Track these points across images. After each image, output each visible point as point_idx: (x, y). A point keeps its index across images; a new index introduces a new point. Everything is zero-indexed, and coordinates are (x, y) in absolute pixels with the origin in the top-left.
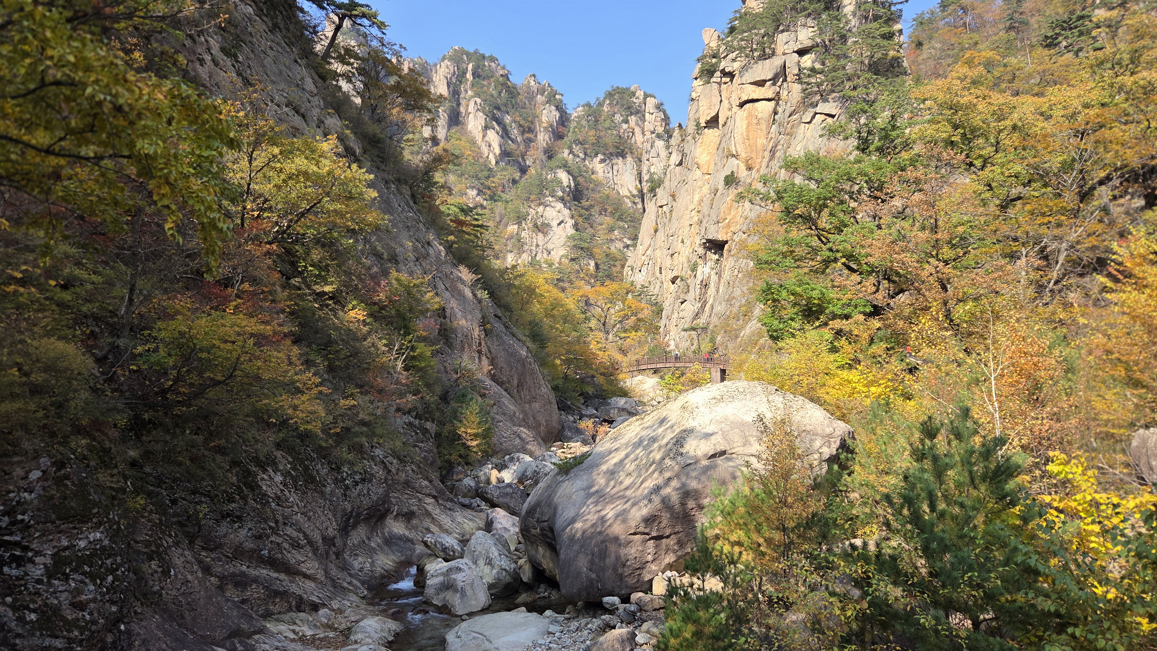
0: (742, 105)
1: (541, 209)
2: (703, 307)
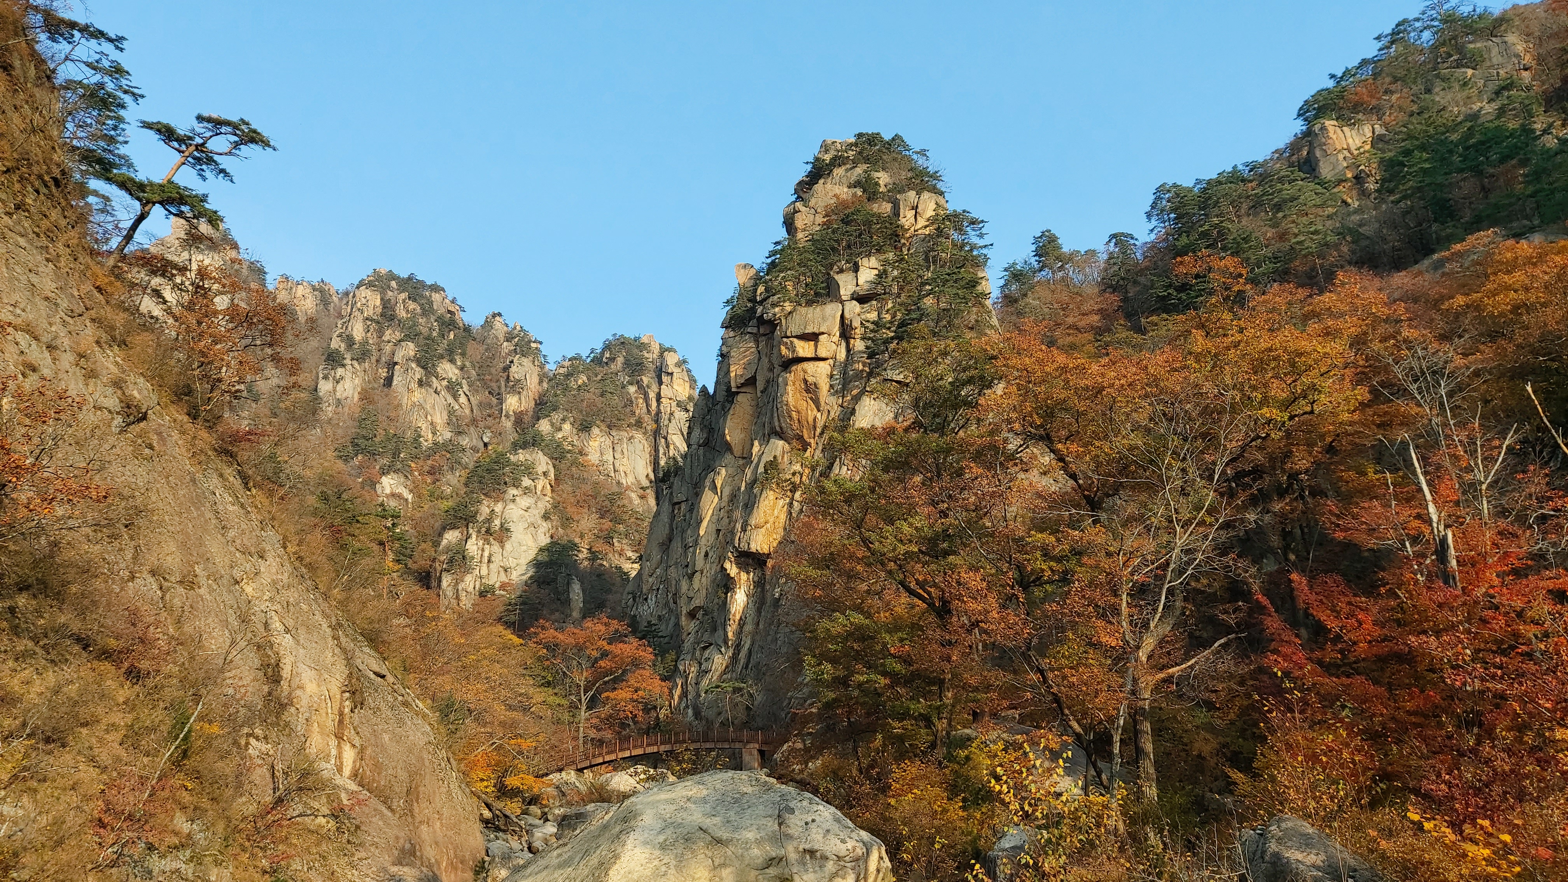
0: (786, 365)
2: (736, 653)
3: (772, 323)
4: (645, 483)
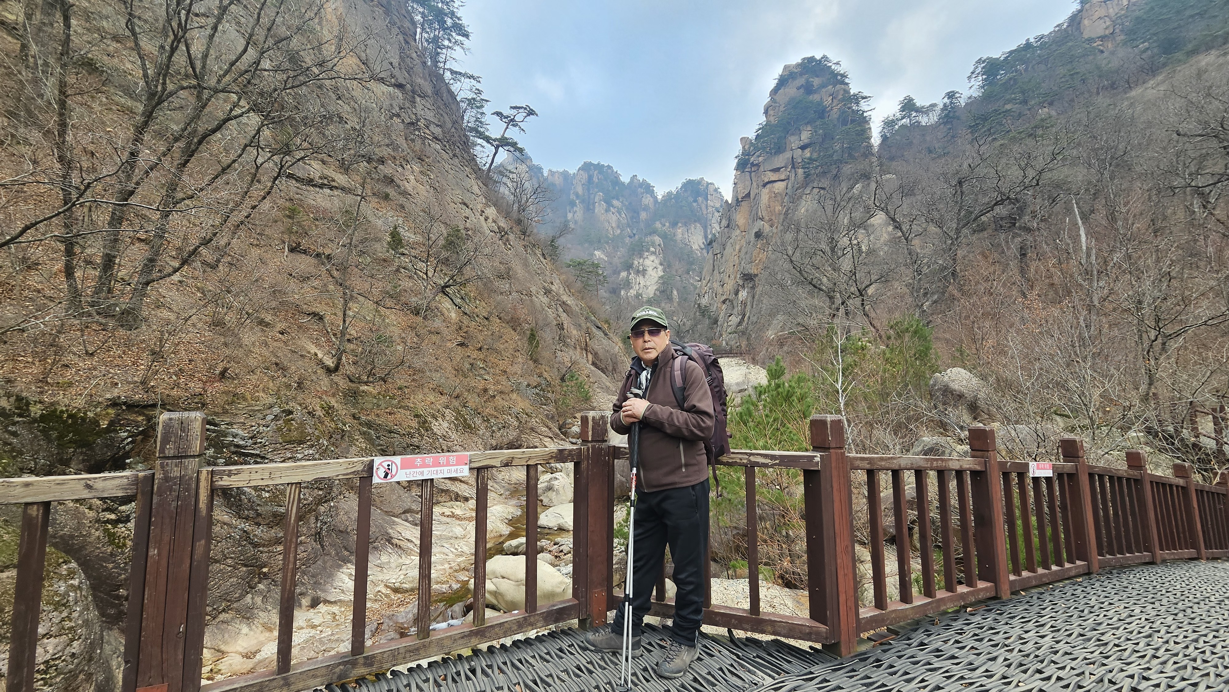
0: (764, 185)
1: (641, 260)
2: (743, 318)
3: (758, 165)
4: (703, 246)
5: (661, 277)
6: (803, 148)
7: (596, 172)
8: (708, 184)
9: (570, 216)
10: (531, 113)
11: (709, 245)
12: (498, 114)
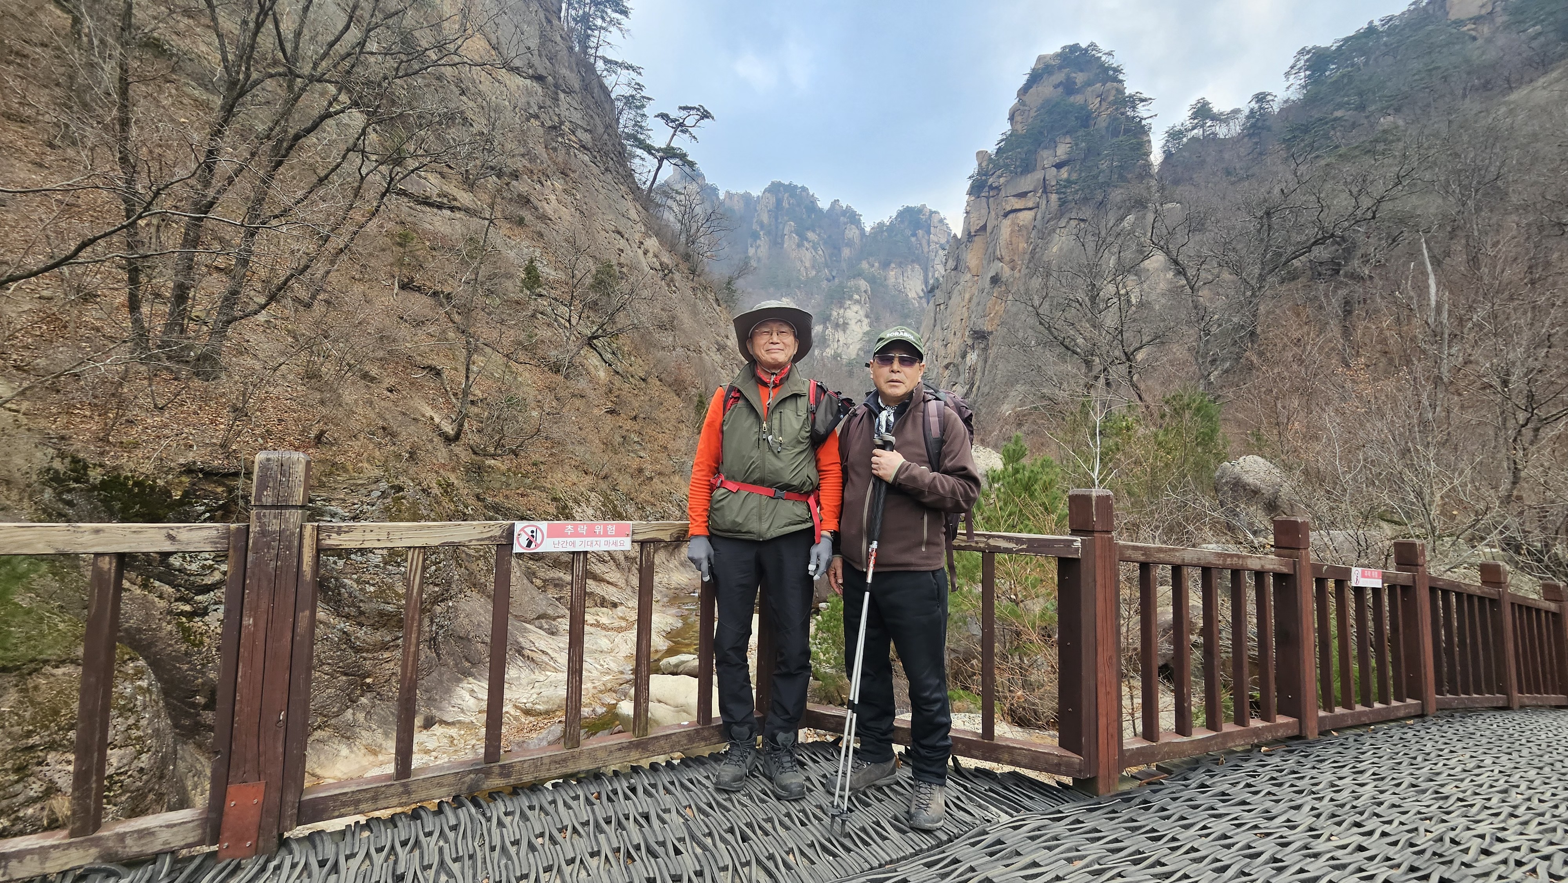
0: (1006, 215)
3: (998, 188)
4: (922, 294)
5: (866, 334)
6: (1059, 166)
7: (786, 195)
8: (931, 213)
9: (751, 251)
10: (706, 115)
11: (930, 292)
12: (664, 116)
